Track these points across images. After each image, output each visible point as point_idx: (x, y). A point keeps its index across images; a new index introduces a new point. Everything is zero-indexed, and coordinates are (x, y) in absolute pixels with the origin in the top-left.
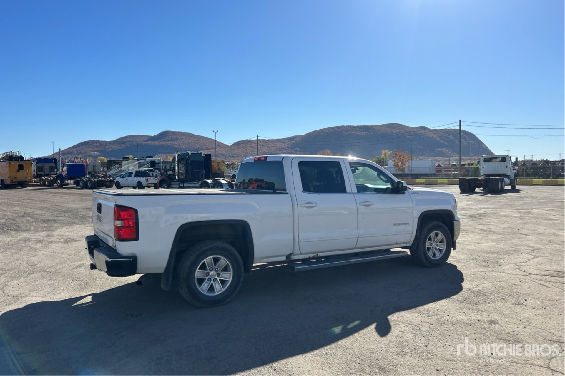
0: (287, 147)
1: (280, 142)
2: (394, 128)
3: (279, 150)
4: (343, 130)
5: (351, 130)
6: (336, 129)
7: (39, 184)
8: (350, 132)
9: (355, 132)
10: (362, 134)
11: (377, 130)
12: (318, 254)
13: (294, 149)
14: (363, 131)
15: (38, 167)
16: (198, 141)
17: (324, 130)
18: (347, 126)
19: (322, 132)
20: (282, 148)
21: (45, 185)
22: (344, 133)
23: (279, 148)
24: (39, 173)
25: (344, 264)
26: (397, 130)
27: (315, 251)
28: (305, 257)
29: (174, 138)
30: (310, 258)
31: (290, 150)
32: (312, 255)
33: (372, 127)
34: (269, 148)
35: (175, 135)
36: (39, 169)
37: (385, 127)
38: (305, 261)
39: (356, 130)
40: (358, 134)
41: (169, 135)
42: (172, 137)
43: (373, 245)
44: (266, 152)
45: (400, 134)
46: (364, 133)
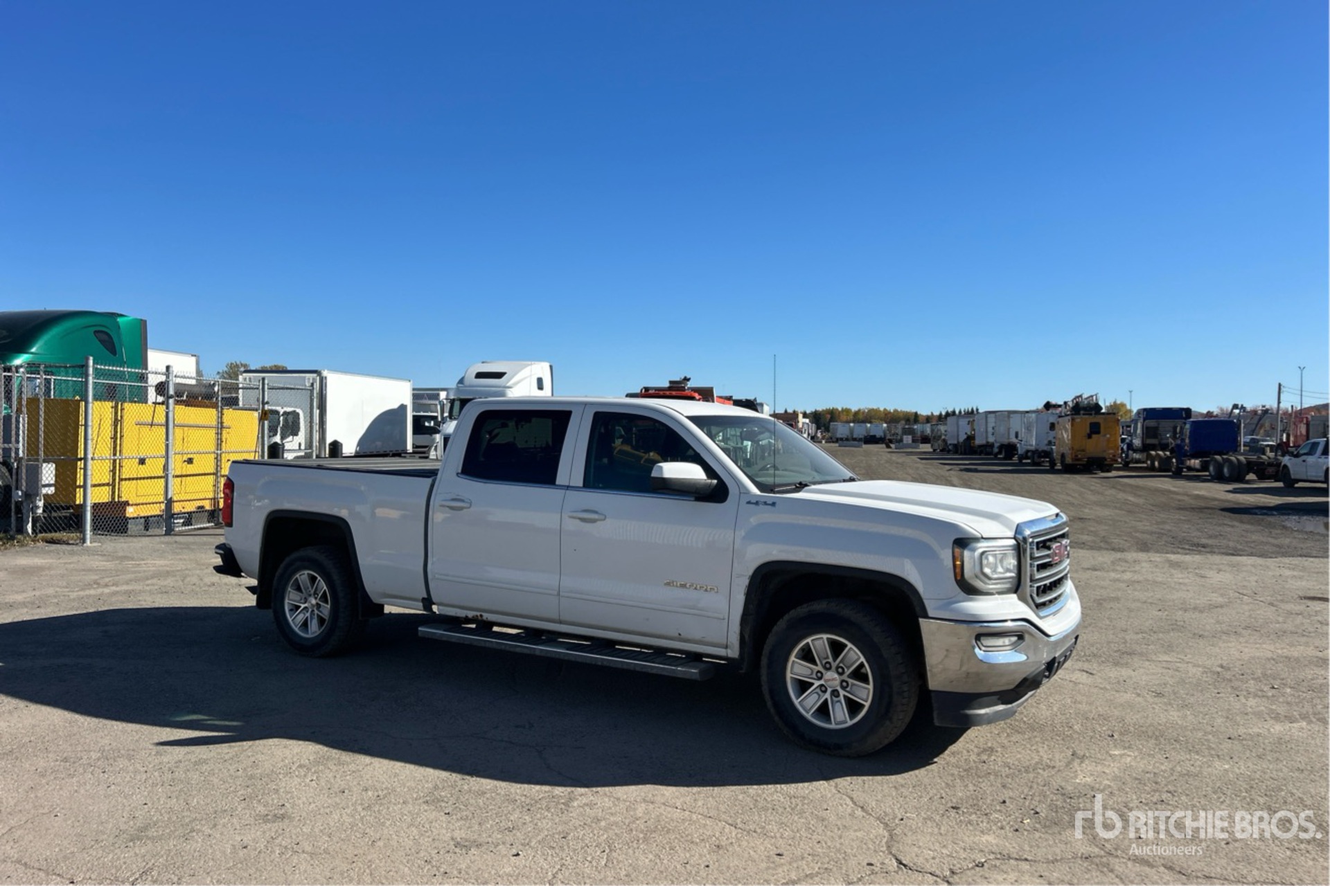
7: (1145, 465)
12: (483, 614)
15: (1147, 428)
21: (1152, 468)
24: (1149, 441)
25: (518, 650)
27: (481, 606)
28: (458, 615)
30: (468, 620)
32: (471, 614)
36: (1149, 432)
38: (454, 623)
43: (587, 621)
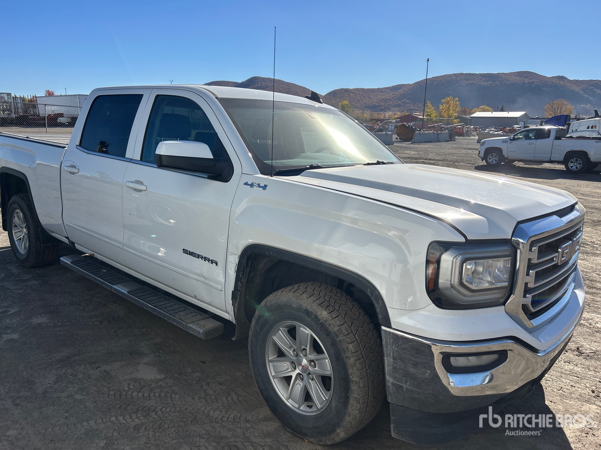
0: (393, 98)
1: (382, 92)
2: (526, 77)
3: (383, 101)
4: (463, 79)
5: (472, 79)
6: (454, 78)
8: (470, 82)
9: (477, 82)
10: (486, 83)
11: (505, 79)
13: (402, 101)
14: (487, 81)
16: (290, 89)
17: (439, 78)
18: (467, 74)
19: (436, 81)
20: (387, 99)
22: (463, 82)
23: (383, 99)
26: (530, 79)
29: (264, 85)
31: (396, 102)
33: (499, 76)
34: (371, 98)
35: (265, 81)
37: (515, 76)
39: (478, 79)
40: (481, 84)
41: (258, 82)
42: (261, 84)
44: (368, 103)
45: (534, 84)
46: (489, 82)
